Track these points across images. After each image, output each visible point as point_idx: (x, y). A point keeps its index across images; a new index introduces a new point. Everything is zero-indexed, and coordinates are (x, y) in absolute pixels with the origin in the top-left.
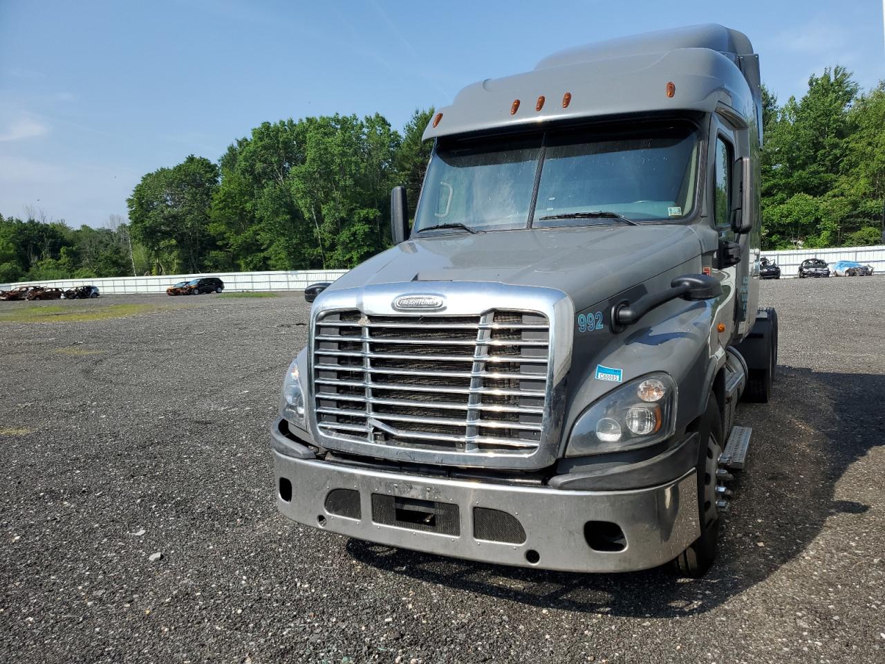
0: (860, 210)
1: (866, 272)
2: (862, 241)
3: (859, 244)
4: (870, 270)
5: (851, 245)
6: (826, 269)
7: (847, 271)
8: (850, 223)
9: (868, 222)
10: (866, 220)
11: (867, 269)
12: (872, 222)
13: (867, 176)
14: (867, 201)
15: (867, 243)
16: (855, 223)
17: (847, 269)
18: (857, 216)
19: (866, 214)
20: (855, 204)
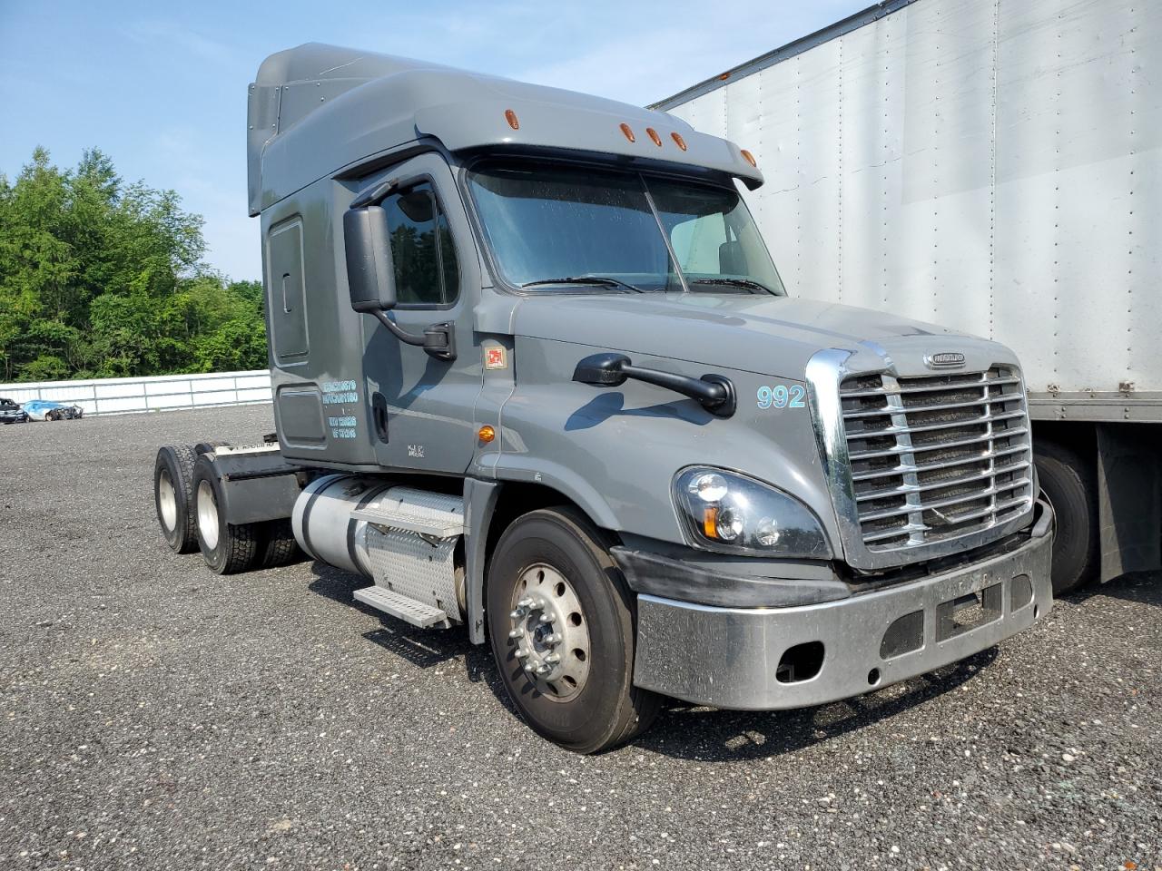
0: (31, 333)
1: (73, 415)
2: (43, 374)
3: (39, 378)
4: (78, 411)
5: (28, 380)
6: (19, 411)
7: (48, 414)
8: (21, 349)
9: (44, 350)
10: (43, 346)
11: (75, 410)
12: (51, 349)
13: (32, 289)
14: (40, 321)
15: (49, 377)
16: (28, 350)
17: (48, 410)
18: (29, 341)
19: (39, 339)
20: (24, 326)
